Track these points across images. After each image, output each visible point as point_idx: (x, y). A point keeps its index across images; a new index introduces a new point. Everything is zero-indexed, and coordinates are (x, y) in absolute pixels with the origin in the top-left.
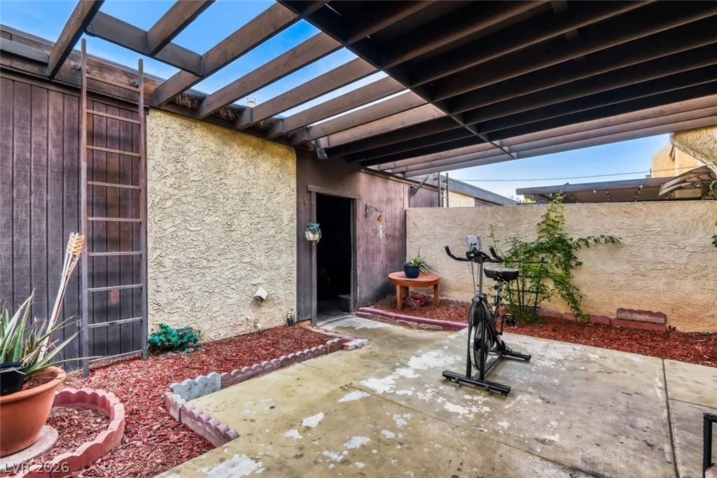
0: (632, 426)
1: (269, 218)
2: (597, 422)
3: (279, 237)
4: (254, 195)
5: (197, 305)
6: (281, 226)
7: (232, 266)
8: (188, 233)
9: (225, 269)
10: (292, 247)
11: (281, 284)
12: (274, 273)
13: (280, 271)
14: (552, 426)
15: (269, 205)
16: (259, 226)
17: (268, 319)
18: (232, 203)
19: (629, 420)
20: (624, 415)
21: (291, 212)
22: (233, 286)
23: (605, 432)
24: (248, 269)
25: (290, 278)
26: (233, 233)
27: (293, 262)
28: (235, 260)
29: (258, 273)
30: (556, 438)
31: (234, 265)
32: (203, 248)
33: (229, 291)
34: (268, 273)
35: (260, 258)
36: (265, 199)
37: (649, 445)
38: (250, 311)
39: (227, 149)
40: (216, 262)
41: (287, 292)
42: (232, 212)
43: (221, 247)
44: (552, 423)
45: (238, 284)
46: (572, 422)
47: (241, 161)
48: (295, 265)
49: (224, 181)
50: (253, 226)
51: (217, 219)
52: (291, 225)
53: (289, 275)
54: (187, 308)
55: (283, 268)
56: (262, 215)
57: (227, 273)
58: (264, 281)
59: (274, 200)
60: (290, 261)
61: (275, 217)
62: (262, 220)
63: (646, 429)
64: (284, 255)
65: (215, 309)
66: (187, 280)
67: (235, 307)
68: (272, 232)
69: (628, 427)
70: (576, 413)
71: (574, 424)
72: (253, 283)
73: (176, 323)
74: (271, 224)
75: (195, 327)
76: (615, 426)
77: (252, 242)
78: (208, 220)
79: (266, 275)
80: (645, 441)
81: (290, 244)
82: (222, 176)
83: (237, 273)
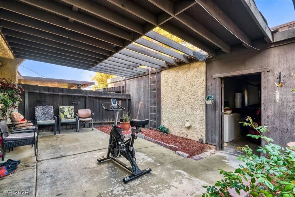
0: (52, 176)
1: (192, 95)
2: (64, 170)
3: (197, 102)
4: (186, 86)
5: (170, 123)
6: (198, 98)
7: (179, 112)
8: (168, 102)
9: (177, 113)
10: (203, 107)
11: (197, 123)
12: (194, 118)
13: (197, 117)
14: (76, 162)
15: (192, 89)
16: (188, 98)
17: (192, 136)
18: (179, 91)
19: (54, 178)
20: (57, 180)
21: (202, 91)
22: (180, 119)
23: (60, 169)
24: (185, 114)
25: (202, 121)
26: (180, 101)
27: (203, 114)
28: (180, 111)
29: (188, 117)
30: (72, 160)
31: (180, 112)
32: (171, 106)
33: (178, 121)
34: (192, 117)
35: (189, 111)
36: (191, 87)
37: (45, 172)
38: (185, 130)
39: (178, 73)
40: (175, 111)
41: (200, 127)
42: (179, 94)
43: (176, 106)
44: (77, 163)
45: (181, 119)
46: (72, 166)
47: (182, 76)
48: (205, 115)
49: (177, 84)
50: (186, 98)
51: (175, 97)
52: (203, 97)
53: (201, 120)
54: (168, 123)
55: (198, 116)
56: (189, 94)
57: (178, 114)
58: (190, 120)
59: (194, 87)
60: (202, 113)
61: (194, 94)
62: (189, 96)
63: (47, 178)
64: (199, 111)
65: (175, 125)
66: (168, 115)
67: (180, 127)
68: (193, 100)
69: (53, 175)
70: (73, 170)
71: (71, 166)
72: (186, 120)
73: (166, 126)
74: (193, 97)
75: (169, 128)
76: (58, 173)
77: (186, 104)
78: (173, 97)
79: (191, 118)
80: (46, 173)
81: (202, 106)
82: (176, 83)
83: (181, 115)
